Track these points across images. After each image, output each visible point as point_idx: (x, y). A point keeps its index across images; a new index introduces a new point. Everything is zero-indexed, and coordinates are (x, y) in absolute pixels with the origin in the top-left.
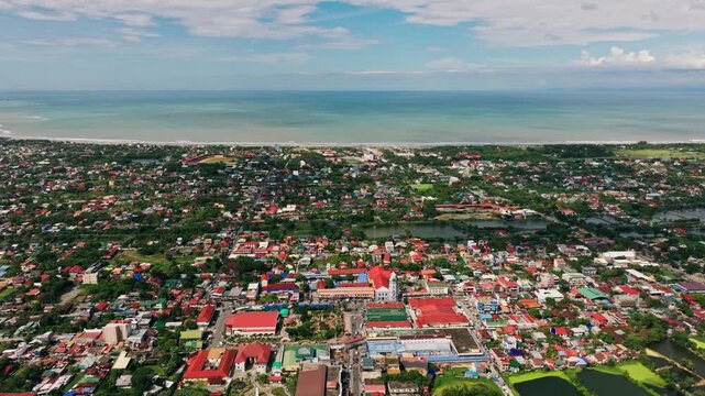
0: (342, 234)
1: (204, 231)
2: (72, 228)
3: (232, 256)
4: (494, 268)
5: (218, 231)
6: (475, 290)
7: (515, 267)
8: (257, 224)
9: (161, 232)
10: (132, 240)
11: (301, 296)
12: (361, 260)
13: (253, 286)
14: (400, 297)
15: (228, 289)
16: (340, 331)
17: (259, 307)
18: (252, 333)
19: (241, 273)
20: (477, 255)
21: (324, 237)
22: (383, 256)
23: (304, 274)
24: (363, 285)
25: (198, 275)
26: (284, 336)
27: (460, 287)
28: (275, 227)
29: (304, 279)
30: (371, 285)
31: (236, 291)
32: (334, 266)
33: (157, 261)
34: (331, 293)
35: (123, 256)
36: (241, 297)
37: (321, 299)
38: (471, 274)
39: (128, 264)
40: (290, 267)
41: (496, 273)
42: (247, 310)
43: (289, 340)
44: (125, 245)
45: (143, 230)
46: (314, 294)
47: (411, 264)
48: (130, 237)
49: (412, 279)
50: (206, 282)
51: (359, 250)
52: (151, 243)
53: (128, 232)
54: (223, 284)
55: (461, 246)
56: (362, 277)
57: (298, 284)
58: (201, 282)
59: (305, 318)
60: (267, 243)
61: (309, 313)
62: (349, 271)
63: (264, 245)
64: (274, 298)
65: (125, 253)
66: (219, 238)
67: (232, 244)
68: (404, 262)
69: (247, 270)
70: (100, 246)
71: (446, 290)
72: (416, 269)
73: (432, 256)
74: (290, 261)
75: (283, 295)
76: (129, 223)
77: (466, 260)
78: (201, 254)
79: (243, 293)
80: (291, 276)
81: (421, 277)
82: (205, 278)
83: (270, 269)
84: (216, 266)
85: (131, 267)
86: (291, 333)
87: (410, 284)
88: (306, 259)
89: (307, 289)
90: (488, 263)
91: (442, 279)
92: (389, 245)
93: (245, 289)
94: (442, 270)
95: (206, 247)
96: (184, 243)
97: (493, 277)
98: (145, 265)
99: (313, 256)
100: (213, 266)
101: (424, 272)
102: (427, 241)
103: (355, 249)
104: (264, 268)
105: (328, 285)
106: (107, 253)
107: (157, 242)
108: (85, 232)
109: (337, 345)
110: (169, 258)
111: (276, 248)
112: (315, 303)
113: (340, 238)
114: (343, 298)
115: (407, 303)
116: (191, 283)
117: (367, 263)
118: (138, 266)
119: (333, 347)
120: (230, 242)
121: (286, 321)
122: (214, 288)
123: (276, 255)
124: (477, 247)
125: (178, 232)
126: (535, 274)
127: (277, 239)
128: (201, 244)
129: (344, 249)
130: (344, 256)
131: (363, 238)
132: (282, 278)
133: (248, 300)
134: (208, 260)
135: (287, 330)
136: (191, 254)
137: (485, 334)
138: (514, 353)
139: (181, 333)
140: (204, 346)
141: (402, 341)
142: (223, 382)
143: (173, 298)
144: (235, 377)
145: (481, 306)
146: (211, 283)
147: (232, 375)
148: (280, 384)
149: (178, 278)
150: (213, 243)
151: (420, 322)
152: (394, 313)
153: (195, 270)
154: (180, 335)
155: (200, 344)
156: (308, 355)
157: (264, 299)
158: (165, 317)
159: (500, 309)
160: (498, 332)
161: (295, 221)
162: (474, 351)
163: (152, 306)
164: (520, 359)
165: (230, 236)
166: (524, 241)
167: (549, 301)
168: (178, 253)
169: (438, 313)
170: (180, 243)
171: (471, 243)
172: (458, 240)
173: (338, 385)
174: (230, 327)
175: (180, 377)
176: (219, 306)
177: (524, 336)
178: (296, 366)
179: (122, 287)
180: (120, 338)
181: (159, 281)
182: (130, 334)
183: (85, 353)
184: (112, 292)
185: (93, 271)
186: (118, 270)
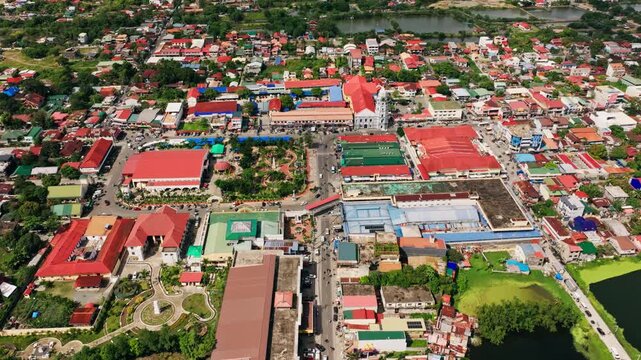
0: (306, 27)
1: (120, 23)
3: (153, 60)
4: (522, 77)
5: (138, 22)
6: (501, 113)
7: (554, 77)
8: (192, 14)
10: (20, 37)
11: (245, 122)
12: (333, 66)
13: (174, 107)
14: (391, 122)
15: (137, 111)
16: (301, 183)
17: (178, 141)
18: (163, 188)
19: (160, 86)
20: (494, 59)
21: (282, 32)
22: (363, 60)
23: (251, 87)
24: (336, 105)
25: (98, 89)
26: (214, 192)
27: (479, 106)
28: (216, 19)
29: (251, 95)
30: (347, 105)
31: (148, 115)
32: (294, 75)
33: (46, 67)
34: (289, 117)
36: (155, 124)
37: (273, 128)
38: (490, 87)
40: (232, 75)
41: (525, 84)
42: (162, 147)
43: (220, 199)
44: (9, 43)
45: (38, 21)
46: (264, 118)
47: (404, 72)
48: (18, 31)
49: (407, 94)
50: (108, 99)
51: (330, 50)
52: (42, 41)
53: (19, 24)
54: (132, 102)
55: (470, 45)
56: (335, 93)
57: (241, 102)
58: (101, 100)
59: (248, 161)
60: (202, 41)
61: (255, 150)
62: (316, 83)
63: (198, 43)
64: (205, 124)
66: (138, 34)
67: (155, 42)
68: (393, 68)
69: (170, 80)
71: (458, 114)
72: (411, 79)
73: (432, 60)
74: (233, 67)
75: (217, 121)
76: (21, 12)
77: (480, 66)
78: (110, 57)
79: (159, 118)
80: (232, 90)
81: (419, 92)
82: (107, 94)
83: (203, 80)
84: (126, 74)
85: (5, 76)
86: (226, 187)
87: (404, 103)
88: (256, 63)
89: (254, 111)
90: (512, 70)
91: (449, 94)
92: (371, 43)
93: (162, 110)
94: (449, 82)
95: (119, 46)
96: (89, 41)
97: (524, 91)
98: (27, 73)
99: (266, 59)
100: (121, 74)
101: (423, 84)
102: (424, 37)
103: (324, 49)
104: (194, 79)
105: (286, 105)
107: (51, 39)
109: (296, 208)
110: (64, 62)
111: (214, 48)
112: (265, 134)
113: (303, 34)
114: (307, 126)
115: (402, 134)
116: (84, 103)
117: (341, 70)
118: (16, 75)
119: (289, 214)
120: (152, 40)
121: (219, 165)
123: (214, 58)
124: (494, 46)
125: (84, 25)
126: (582, 86)
127: (217, 34)
128: (113, 42)
129: (309, 50)
130: (309, 60)
131: (335, 33)
132: (219, 94)
133: (165, 129)
134: (116, 66)
135: (218, 183)
136: (97, 56)
137: (529, 189)
138: (582, 224)
139: (50, 188)
140: (86, 211)
141: (400, 204)
142: (104, 283)
143: (55, 125)
144: (124, 274)
145: (516, 140)
146: (115, 102)
147: (119, 272)
148: (199, 289)
149: (68, 92)
150: (129, 41)
151: (425, 169)
152: (384, 151)
153: (96, 81)
154: (47, 192)
155: (76, 209)
156: (247, 235)
157: (189, 128)
158: (33, 160)
159: (544, 144)
160: (551, 188)
161: (244, 10)
162: (518, 225)
163: (20, 138)
164: (594, 238)
165: (154, 30)
166: (556, 37)
167: (616, 131)
168: (78, 55)
169: (450, 152)
170: (82, 41)
171: (484, 41)
172: (464, 37)
173: (295, 297)
174: (130, 175)
175: (32, 274)
176: (121, 136)
177: (591, 193)
178: (227, 254)
181: (37, 99)
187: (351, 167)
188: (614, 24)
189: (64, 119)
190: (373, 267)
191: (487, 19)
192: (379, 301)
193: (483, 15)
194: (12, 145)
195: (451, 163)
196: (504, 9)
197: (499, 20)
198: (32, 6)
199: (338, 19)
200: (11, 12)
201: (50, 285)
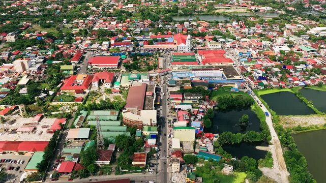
0: (159, 18)
1: (79, 16)
2: (4, 14)
3: (94, 29)
4: (248, 36)
5: (88, 16)
6: (237, 47)
7: (261, 35)
8: (110, 13)
9: (55, 17)
10: (38, 21)
11: (134, 48)
12: (170, 31)
13: (105, 43)
14: (192, 50)
15: (91, 45)
16: (156, 66)
17: (108, 54)
18: (104, 67)
19: (99, 37)
20: (238, 29)
21: (149, 19)
22: (183, 30)
23: (137, 37)
24: (170, 43)
25: (74, 38)
26: (123, 69)
27: (228, 45)
28: (120, 15)
29: (136, 40)
30: (175, 44)
31: (95, 46)
32: (153, 34)
33: (51, 31)
34: (151, 47)
35: (32, 28)
36: (98, 49)
37: (145, 50)
38: (234, 39)
39: (34, 32)
40: (128, 34)
41: (249, 38)
42: (102, 55)
43: (125, 70)
44: (34, 23)
45: (44, 16)
46: (141, 48)
47: (199, 33)
48: (37, 19)
49: (200, 41)
50: (78, 42)
51: (169, 26)
52: (48, 22)
53: (37, 17)
54: (88, 42)
55: (228, 25)
56: (170, 39)
57: (132, 43)
58: (76, 41)
59: (135, 59)
61: (138, 57)
62: (163, 36)
63: (114, 23)
64: (118, 49)
65: (33, 27)
66: (88, 20)
67: (95, 23)
68: (195, 32)
69: (103, 35)
70: (19, 23)
71: (219, 46)
72: (202, 35)
73: (212, 30)
74: (128, 31)
75: (122, 48)
76: (37, 12)
77: (231, 32)
78: (77, 27)
79: (100, 47)
80: (129, 39)
81: (205, 40)
82: (78, 39)
83: (117, 35)
84: (85, 33)
85: (36, 34)
86: (127, 67)
87: (198, 44)
88: (138, 30)
89: (137, 45)
90: (245, 33)
91: (217, 41)
92: (186, 23)
93: (101, 44)
94: (217, 36)
95: (80, 24)
96: (67, 22)
97: (247, 40)
98: (44, 32)
99: (142, 29)
100: (83, 34)
101: (207, 37)
102: (209, 22)
103: (166, 26)
104: (112, 35)
105: (150, 43)
106: (23, 26)
107: (52, 21)
108: (12, 16)
109: (153, 73)
110: (58, 29)
111: (121, 25)
112: (142, 52)
113: (158, 20)
114: (159, 50)
115: (196, 53)
116: (69, 41)
117: (173, 33)
118: (40, 33)
119: (151, 75)
121: (124, 61)
122: (83, 44)
123: (120, 28)
124: (238, 25)
126: (272, 39)
127: (122, 20)
128: (78, 23)
129: (160, 26)
130: (159, 29)
131: (171, 20)
132: (123, 40)
133: (103, 51)
135: (124, 66)
136: (71, 28)
137: (243, 68)
138: (261, 78)
139: (61, 66)
140: (75, 74)
141: (193, 72)
142: (85, 93)
143: (58, 49)
144: (92, 90)
145: (241, 54)
146: (81, 42)
147: (90, 89)
148: (119, 94)
149: (62, 39)
150: (84, 22)
151: (204, 62)
152: (188, 57)
153: (73, 35)
154: (60, 67)
155: (72, 72)
156: (136, 78)
157: (112, 51)
158: (52, 59)
159: (252, 56)
160: (251, 68)
161: (133, 12)
162: (237, 77)
163: (46, 53)
164: (265, 82)
165: (94, 19)
166: (266, 22)
167: (282, 52)
168: (63, 27)
169: (215, 57)
170: (65, 22)
171: (235, 23)
172: (227, 22)
173: (153, 94)
174: (91, 63)
175: (59, 90)
176: (85, 53)
177: (267, 70)
178: (128, 84)
179: (29, 43)
180: (24, 69)
181: (51, 40)
182: (31, 67)
183: (3, 76)
184: (23, 46)
185: (12, 35)
186: (28, 35)
187: (175, 62)
188: (292, 18)
189: (62, 47)
190: (182, 87)
191: (237, 16)
192: (183, 96)
193: (236, 14)
194: (43, 55)
195: (214, 61)
196: (246, 13)
197: (243, 16)
198: (41, 10)
199: (173, 16)
200: (32, 12)
201: (65, 93)
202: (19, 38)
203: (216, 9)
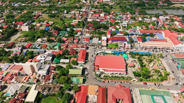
2: (23, 5)
3: (89, 20)
5: (81, 8)
9: (58, 8)
10: (46, 11)
12: (152, 25)
13: (104, 38)
15: (91, 39)
19: (95, 29)
21: (128, 13)
29: (128, 35)
31: (95, 41)
33: (56, 21)
35: (42, 18)
36: (99, 44)
39: (43, 22)
40: (118, 27)
42: (104, 54)
44: (43, 13)
45: (51, 6)
48: (45, 9)
50: (79, 33)
51: (148, 19)
52: (53, 12)
53: (45, 7)
54: (88, 35)
58: (77, 34)
60: (104, 14)
63: (102, 15)
64: (117, 45)
65: (43, 16)
66: (82, 11)
67: (88, 14)
69: (98, 27)
70: (33, 13)
75: (121, 44)
76: (45, 3)
78: (75, 19)
79: (99, 42)
82: (79, 31)
84: (83, 24)
85: (45, 23)
88: (125, 23)
93: (100, 39)
95: (77, 15)
96: (67, 13)
98: (51, 23)
99: (127, 22)
100: (81, 25)
103: (145, 19)
106: (35, 16)
107: (56, 12)
108: (28, 6)
110: (61, 20)
111: (108, 17)
118: (48, 23)
119: (171, 92)
125: (65, 8)
128: (75, 14)
129: (140, 19)
130: (142, 23)
132: (117, 34)
133: (103, 46)
134: (79, 22)
136: (71, 18)
139: (70, 70)
146: (81, 34)
149: (66, 30)
150: (79, 13)
153: (73, 26)
154: (69, 72)
155: (81, 80)
157: (111, 46)
158: (60, 56)
161: (112, 5)
163: (53, 47)
165: (86, 10)
168: (65, 17)
170: (65, 13)
174: (98, 66)
179: (39, 34)
180: (33, 71)
181: (57, 32)
182: (40, 69)
183: (13, 80)
184: (34, 37)
185: (26, 25)
186: (39, 25)
189: (67, 40)
194: (51, 49)
198: (48, 2)
200: (42, 3)
202: (32, 28)
203: (173, 4)
